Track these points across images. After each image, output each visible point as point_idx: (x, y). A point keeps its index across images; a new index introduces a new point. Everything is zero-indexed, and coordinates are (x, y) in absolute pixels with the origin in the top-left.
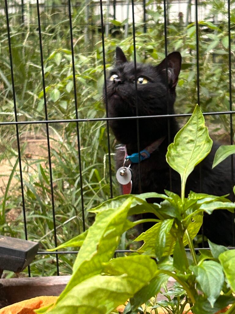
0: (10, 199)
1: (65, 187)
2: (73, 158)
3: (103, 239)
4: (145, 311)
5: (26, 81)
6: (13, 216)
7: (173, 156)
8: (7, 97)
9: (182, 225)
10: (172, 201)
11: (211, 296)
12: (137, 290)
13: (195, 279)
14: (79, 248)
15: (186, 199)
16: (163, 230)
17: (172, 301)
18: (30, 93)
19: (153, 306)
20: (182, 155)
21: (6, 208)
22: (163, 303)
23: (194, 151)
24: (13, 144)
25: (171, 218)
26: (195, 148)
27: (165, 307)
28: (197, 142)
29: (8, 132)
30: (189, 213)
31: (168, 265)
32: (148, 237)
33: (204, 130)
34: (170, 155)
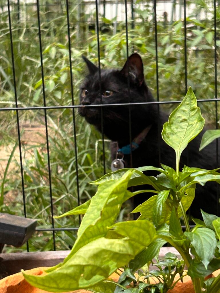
0: (8, 182)
1: (60, 171)
2: (67, 145)
3: (106, 206)
4: (138, 280)
5: (22, 73)
6: (10, 198)
7: (167, 134)
8: (4, 88)
9: (177, 196)
10: (168, 174)
11: (205, 259)
12: (137, 252)
13: (190, 243)
14: (83, 215)
15: (180, 172)
16: (160, 200)
17: (163, 271)
18: (26, 84)
19: (145, 276)
20: (176, 133)
21: (5, 190)
22: (155, 272)
23: (188, 129)
24: (10, 132)
25: (167, 189)
26: (188, 126)
27: (157, 277)
28: (190, 122)
29: (5, 121)
30: (183, 185)
31: (165, 232)
32: (144, 209)
33: (196, 110)
34: (165, 133)
